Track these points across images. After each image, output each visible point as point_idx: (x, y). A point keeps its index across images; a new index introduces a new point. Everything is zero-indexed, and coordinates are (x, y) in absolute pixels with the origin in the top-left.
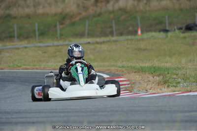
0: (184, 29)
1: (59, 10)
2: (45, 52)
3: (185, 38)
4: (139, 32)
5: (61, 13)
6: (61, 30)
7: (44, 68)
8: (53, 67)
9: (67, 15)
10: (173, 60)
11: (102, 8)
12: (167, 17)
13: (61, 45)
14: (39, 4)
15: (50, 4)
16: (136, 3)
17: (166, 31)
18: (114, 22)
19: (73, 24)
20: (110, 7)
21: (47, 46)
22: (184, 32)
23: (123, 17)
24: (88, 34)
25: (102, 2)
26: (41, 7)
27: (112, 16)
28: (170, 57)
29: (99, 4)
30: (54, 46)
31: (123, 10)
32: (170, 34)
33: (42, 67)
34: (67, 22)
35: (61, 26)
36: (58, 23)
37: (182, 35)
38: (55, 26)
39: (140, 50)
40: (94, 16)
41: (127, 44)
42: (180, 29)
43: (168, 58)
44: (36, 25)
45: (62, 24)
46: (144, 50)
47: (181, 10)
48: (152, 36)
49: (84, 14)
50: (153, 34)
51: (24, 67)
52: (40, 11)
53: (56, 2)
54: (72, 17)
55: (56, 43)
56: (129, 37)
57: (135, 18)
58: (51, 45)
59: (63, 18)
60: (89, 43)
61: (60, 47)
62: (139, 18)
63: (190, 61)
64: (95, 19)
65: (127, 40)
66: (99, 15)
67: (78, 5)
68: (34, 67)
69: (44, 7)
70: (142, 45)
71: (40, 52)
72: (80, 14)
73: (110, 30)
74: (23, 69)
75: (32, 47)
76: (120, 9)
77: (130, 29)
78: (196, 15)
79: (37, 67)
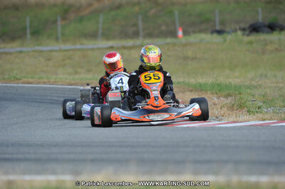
0: (247, 32)
2: (49, 60)
3: (251, 43)
4: (180, 33)
5: (63, 4)
6: (63, 26)
7: (55, 82)
8: (68, 81)
9: (71, 6)
10: (237, 74)
12: (217, 12)
13: (72, 50)
17: (220, 32)
18: (140, 17)
19: (81, 20)
21: (51, 51)
22: (248, 35)
23: (153, 11)
27: (136, 8)
28: (231, 70)
30: (60, 50)
32: (229, 37)
33: (52, 80)
34: (72, 16)
35: (63, 23)
36: (59, 18)
37: (246, 39)
38: (55, 22)
39: (186, 58)
40: (111, 9)
41: (168, 50)
42: (244, 30)
43: (227, 72)
44: (28, 19)
45: (64, 19)
46: (194, 59)
48: (201, 41)
49: (96, 5)
50: (203, 36)
51: (25, 80)
54: (79, 9)
55: (63, 47)
56: (169, 40)
57: (171, 12)
58: (57, 48)
59: (66, 11)
60: (112, 47)
61: (71, 53)
62: (176, 13)
63: (261, 76)
64: (113, 13)
65: (167, 44)
66: (119, 7)
68: (40, 80)
70: (190, 54)
71: (42, 60)
72: (90, 5)
73: (134, 29)
74: (24, 83)
75: (29, 52)
77: (164, 28)
78: (260, 10)
79: (45, 80)
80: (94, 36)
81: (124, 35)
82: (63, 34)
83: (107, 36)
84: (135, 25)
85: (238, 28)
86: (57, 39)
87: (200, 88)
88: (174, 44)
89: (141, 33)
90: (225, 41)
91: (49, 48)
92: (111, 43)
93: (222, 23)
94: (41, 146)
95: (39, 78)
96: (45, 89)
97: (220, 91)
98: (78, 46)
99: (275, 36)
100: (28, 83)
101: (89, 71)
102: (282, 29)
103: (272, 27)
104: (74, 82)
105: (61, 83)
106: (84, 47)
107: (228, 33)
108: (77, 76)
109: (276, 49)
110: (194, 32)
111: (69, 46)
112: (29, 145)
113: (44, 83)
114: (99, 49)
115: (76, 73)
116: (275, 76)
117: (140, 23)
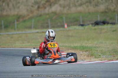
0: (94, 25)
1: (16, 13)
2: (12, 38)
3: (95, 29)
4: (66, 26)
5: (17, 15)
6: (17, 24)
7: (15, 47)
8: (20, 46)
9: (21, 16)
10: (90, 42)
11: (42, 11)
12: (81, 17)
14: (4, 9)
15: (10, 9)
16: (62, 9)
17: (82, 25)
18: (49, 20)
19: (24, 21)
20: (46, 11)
21: (13, 34)
23: (55, 17)
24: (34, 27)
25: (42, 8)
26: (5, 11)
27: (48, 16)
29: (40, 10)
30: (17, 34)
31: (55, 13)
32: (86, 27)
33: (13, 46)
34: (21, 20)
35: (18, 23)
36: (16, 21)
37: (93, 28)
38: (14, 22)
39: (69, 36)
40: (37, 17)
41: (61, 33)
42: (92, 24)
43: (86, 41)
45: (18, 21)
46: (72, 36)
47: (89, 13)
48: (75, 29)
49: (31, 15)
50: (75, 27)
51: (2, 46)
52: (5, 13)
53: (14, 8)
54: (24, 17)
55: (18, 32)
56: (61, 29)
57: (62, 17)
58: (15, 33)
59: (18, 17)
60: (38, 32)
61: (21, 35)
62: (64, 18)
63: (100, 43)
64: (38, 18)
66: (40, 16)
67: (27, 10)
68: (9, 46)
69: (7, 11)
70: (70, 34)
71: (9, 38)
72: (28, 15)
73: (47, 25)
75: (3, 35)
76: (53, 13)
77: (59, 24)
78: (99, 16)
79: (11, 46)
80: (30, 28)
81: (43, 27)
82: (17, 27)
83: (35, 28)
84: (47, 23)
85: (90, 23)
86: (15, 29)
87: (75, 48)
88: (64, 30)
89: (50, 26)
90: (85, 28)
91: (12, 33)
92: (37, 31)
93: (83, 21)
94: (10, 73)
95: (8, 45)
96: (11, 50)
97: (83, 49)
98: (24, 32)
99: (105, 27)
100: (4, 47)
101: (29, 42)
102: (108, 23)
103: (104, 23)
104: (22, 47)
105: (17, 47)
106: (26, 32)
107: (86, 25)
108: (24, 44)
109: (106, 32)
110: (72, 25)
111: (20, 32)
112: (5, 73)
113: (10, 47)
114: (32, 33)
115: (23, 43)
116: (106, 43)
117: (49, 22)
